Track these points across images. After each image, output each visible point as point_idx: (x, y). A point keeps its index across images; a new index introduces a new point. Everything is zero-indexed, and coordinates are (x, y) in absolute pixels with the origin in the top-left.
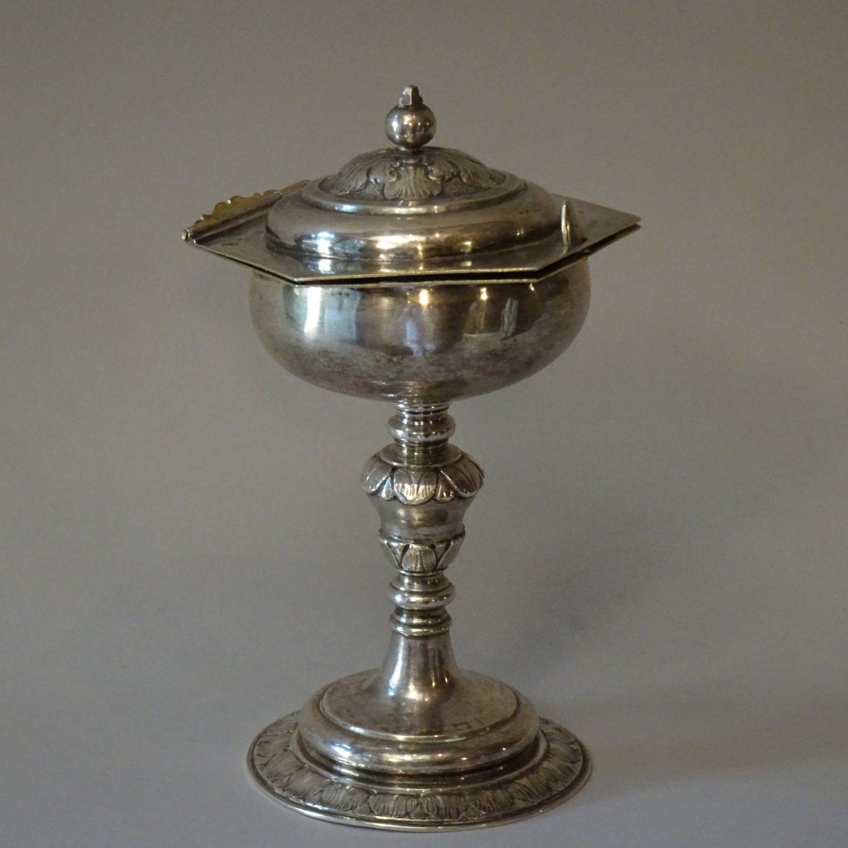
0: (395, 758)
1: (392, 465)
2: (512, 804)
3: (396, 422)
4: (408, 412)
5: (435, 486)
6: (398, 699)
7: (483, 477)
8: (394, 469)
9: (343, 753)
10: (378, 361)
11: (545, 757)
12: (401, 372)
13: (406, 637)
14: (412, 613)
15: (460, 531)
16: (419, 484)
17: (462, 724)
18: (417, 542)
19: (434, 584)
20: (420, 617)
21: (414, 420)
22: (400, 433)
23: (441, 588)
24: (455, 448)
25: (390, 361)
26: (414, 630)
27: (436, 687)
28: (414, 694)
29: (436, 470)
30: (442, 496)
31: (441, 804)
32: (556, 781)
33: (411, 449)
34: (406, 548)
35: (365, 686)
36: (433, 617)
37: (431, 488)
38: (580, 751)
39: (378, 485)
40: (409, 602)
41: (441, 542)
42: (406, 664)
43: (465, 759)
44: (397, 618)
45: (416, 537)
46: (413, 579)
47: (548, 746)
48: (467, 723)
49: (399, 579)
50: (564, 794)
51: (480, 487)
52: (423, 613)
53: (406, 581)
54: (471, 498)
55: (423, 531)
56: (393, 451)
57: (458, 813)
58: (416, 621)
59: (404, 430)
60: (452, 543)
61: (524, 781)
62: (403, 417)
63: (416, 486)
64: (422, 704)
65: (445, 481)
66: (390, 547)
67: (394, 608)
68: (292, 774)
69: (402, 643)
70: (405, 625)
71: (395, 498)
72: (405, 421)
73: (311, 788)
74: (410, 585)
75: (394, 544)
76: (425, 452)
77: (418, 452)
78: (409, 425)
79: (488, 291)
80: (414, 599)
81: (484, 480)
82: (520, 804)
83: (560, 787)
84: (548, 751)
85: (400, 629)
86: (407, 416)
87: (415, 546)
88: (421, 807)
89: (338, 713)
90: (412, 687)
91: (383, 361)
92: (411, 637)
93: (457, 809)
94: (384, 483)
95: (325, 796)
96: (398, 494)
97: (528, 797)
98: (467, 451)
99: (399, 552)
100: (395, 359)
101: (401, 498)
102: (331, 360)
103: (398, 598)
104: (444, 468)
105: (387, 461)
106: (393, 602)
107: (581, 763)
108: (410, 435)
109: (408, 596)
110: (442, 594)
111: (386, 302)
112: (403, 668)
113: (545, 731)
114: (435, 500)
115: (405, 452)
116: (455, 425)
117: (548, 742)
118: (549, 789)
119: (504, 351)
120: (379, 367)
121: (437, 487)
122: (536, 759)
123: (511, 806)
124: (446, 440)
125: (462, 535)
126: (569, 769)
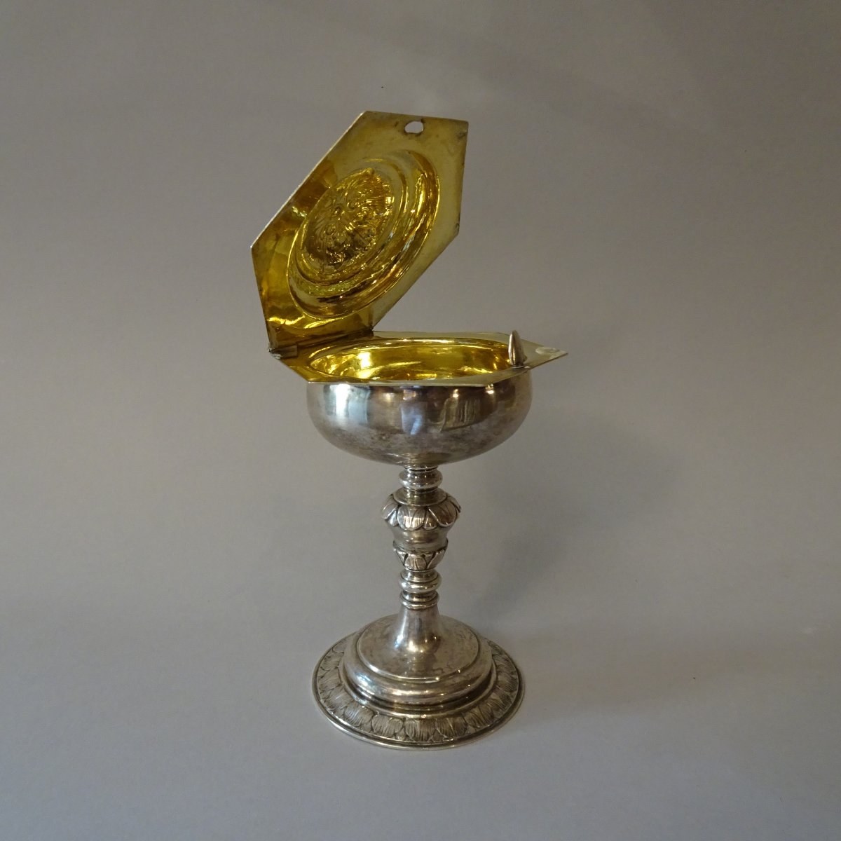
0: (398, 692)
1: (398, 503)
2: (466, 729)
3: (403, 476)
4: (411, 470)
5: (423, 519)
6: (402, 649)
7: (459, 511)
8: (400, 505)
9: (363, 682)
10: (372, 438)
11: (494, 689)
12: (389, 447)
13: (408, 609)
14: (412, 595)
15: (443, 545)
16: (413, 516)
17: (437, 669)
18: (414, 552)
19: (427, 577)
20: (416, 597)
21: (414, 475)
22: (405, 483)
23: (431, 580)
24: (442, 492)
25: (381, 439)
26: (414, 605)
27: (428, 642)
28: (412, 648)
29: (426, 509)
30: (428, 525)
31: (418, 729)
32: (497, 710)
33: (412, 493)
34: (406, 556)
35: (385, 633)
36: (425, 597)
37: (421, 520)
38: (518, 681)
39: (389, 515)
40: (410, 588)
41: (430, 553)
42: (408, 625)
43: (442, 694)
44: (404, 596)
45: (413, 549)
46: (414, 574)
47: (497, 678)
48: (441, 669)
49: (405, 572)
50: (502, 721)
51: (456, 518)
52: (420, 596)
53: (409, 574)
54: (450, 527)
55: (417, 546)
56: (401, 492)
57: (428, 736)
58: (415, 599)
59: (407, 481)
60: (437, 553)
61: (476, 710)
62: (408, 473)
63: (411, 518)
64: (418, 655)
65: (431, 516)
66: (398, 554)
67: (401, 590)
68: (333, 689)
69: (406, 611)
70: (408, 601)
71: (398, 525)
72: (409, 476)
73: (341, 704)
74: (412, 577)
75: (400, 553)
76: (421, 496)
77: (417, 495)
78: (412, 478)
79: (459, 393)
80: (414, 586)
81: (460, 514)
82: (471, 730)
83: (498, 716)
84: (496, 682)
85: (405, 603)
86: (410, 472)
87: (413, 555)
88: (405, 730)
89: (364, 652)
90: (411, 643)
91: (376, 439)
92: (412, 609)
93: (428, 733)
94: (393, 513)
95: (348, 712)
96: (399, 523)
97: (477, 723)
98: (450, 493)
99: (403, 558)
100: (384, 438)
101: (402, 526)
102: (344, 435)
103: (404, 585)
104: (432, 507)
105: (397, 501)
106: (401, 587)
107: (516, 692)
108: (412, 484)
109: (411, 584)
110: (432, 583)
111: (388, 397)
112: (406, 628)
113: (497, 664)
114: (423, 528)
115: (409, 495)
116: (441, 479)
117: (497, 674)
118: (492, 717)
119: (463, 435)
120: (374, 443)
121: (425, 520)
122: (487, 691)
123: (465, 731)
124: (437, 487)
125: (444, 548)
126: (508, 697)
